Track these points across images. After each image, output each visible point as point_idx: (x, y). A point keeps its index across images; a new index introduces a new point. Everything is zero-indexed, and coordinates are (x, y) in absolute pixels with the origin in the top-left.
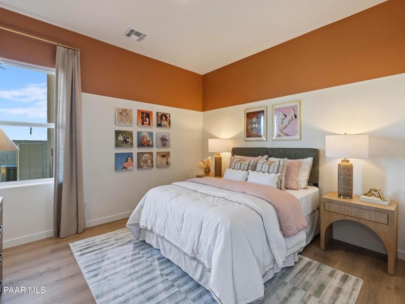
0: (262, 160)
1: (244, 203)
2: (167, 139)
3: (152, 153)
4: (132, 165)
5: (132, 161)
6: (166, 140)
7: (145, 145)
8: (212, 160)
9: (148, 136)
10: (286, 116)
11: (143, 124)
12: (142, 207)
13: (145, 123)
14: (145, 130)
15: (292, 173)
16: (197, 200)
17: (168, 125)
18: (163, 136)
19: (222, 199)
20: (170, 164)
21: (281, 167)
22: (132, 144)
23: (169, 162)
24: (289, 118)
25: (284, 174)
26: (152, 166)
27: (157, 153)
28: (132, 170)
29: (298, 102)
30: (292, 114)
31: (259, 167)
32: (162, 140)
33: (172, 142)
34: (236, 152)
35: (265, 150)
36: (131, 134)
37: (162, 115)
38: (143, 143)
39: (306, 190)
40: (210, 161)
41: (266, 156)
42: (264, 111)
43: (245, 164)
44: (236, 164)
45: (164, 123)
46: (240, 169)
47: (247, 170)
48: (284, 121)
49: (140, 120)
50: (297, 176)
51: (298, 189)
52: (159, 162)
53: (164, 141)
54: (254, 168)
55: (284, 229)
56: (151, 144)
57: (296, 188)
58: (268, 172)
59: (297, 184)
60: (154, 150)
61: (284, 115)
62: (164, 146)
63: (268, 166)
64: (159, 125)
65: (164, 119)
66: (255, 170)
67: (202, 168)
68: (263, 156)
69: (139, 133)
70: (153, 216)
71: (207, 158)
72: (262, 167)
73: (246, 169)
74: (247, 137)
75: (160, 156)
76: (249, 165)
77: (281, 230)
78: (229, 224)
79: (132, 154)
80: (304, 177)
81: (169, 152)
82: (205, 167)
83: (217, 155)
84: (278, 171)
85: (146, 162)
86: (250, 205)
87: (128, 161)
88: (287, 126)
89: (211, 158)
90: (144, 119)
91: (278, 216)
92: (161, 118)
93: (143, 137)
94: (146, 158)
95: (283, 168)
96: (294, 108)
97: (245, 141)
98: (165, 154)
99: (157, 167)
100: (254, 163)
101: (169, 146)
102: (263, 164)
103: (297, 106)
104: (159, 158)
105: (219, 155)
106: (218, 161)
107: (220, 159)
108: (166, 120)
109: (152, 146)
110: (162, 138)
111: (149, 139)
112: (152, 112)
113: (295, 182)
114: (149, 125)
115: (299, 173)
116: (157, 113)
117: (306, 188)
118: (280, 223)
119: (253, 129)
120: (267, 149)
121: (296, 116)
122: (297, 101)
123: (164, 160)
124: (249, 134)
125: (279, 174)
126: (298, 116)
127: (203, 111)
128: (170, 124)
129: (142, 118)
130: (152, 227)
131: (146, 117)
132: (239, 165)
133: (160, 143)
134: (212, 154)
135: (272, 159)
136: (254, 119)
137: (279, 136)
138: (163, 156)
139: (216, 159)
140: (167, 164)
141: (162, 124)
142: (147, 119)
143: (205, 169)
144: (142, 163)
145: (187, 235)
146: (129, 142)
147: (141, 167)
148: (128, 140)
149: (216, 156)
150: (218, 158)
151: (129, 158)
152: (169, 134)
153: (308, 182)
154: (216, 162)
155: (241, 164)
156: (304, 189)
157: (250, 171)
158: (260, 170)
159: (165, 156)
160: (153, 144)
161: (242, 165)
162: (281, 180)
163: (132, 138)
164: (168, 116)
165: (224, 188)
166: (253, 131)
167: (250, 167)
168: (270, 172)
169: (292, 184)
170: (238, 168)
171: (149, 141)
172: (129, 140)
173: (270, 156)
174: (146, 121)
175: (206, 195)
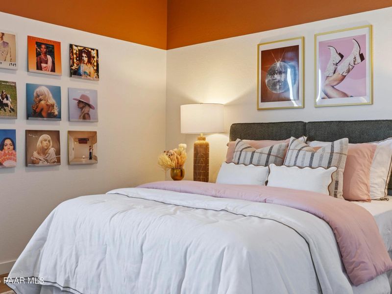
0: (296, 144)
1: (269, 217)
2: (91, 103)
3: (58, 132)
4: (12, 157)
5: (14, 149)
6: (89, 106)
7: (44, 114)
8: (187, 150)
9: (51, 95)
10: (342, 56)
11: (39, 68)
12: (43, 240)
13: (43, 65)
14: (43, 81)
15: (358, 167)
16: (171, 214)
17: (94, 75)
18: (83, 96)
19: (223, 212)
20: (96, 159)
21: (335, 157)
22: (14, 110)
23: (95, 153)
24: (349, 60)
25: (341, 170)
26: (59, 161)
27: (69, 132)
28: (12, 167)
29: (367, 28)
30: (356, 53)
31: (290, 157)
32: (81, 105)
33: (102, 110)
34: (239, 132)
35: (300, 127)
36: (13, 87)
37: (81, 52)
38: (38, 110)
39: (385, 202)
40: (184, 152)
41: (303, 139)
42: (297, 46)
43: (261, 153)
44: (243, 153)
45: (84, 68)
46: (251, 163)
47: (267, 164)
48: (339, 67)
49: (34, 60)
50: (367, 175)
51: (369, 200)
52: (72, 154)
53: (85, 108)
54: (281, 161)
55: (349, 268)
56: (56, 113)
57: (366, 198)
58: (310, 166)
59: (369, 191)
60: (63, 126)
61: (340, 54)
62: (84, 118)
63: (309, 154)
64: (75, 73)
65: (86, 59)
66: (282, 163)
67: (166, 167)
68: (297, 137)
69: (30, 88)
70: (71, 255)
71: (178, 147)
72: (297, 157)
73: (264, 163)
74: (263, 100)
75: (75, 139)
76: (269, 154)
77: (345, 270)
78: (245, 252)
79: (14, 132)
80: (381, 177)
81: (95, 133)
82: (174, 164)
83: (200, 139)
84: (330, 163)
85: (44, 151)
86: (282, 220)
87: (6, 148)
88: (344, 77)
89: (185, 145)
90: (42, 56)
91: (337, 243)
92: (80, 59)
93: (38, 96)
94: (45, 143)
95: (340, 158)
96: (359, 41)
97: (259, 110)
98: (85, 136)
99: (68, 163)
100: (279, 150)
101: (96, 120)
102: (300, 150)
103: (364, 36)
104: (74, 144)
105: (204, 139)
106: (202, 151)
107: (206, 147)
108: (89, 62)
109: (59, 117)
110: (80, 102)
111: (52, 101)
112: (59, 44)
113: (363, 188)
114: (53, 70)
115: (372, 169)
116: (71, 46)
117: (386, 199)
118: (341, 256)
119: (275, 85)
120: (304, 124)
121: (362, 57)
122: (365, 27)
123: (84, 149)
124: (267, 94)
125: (333, 169)
126: (367, 57)
127: (167, 49)
128: (97, 71)
129: (38, 54)
130: (67, 281)
131: (45, 54)
132: (249, 154)
133: (76, 112)
134: (188, 137)
135: (314, 144)
136: (278, 64)
137: (329, 97)
138: (83, 141)
139: (196, 148)
140: (91, 158)
141: (82, 71)
142: (49, 57)
143: (173, 169)
144: (35, 154)
145: (151, 286)
146: (7, 105)
147: (33, 162)
148: (5, 101)
149: (198, 142)
150: (201, 145)
151: (8, 142)
152: (95, 92)
153: (388, 189)
154: (196, 155)
155: (254, 152)
156: (381, 200)
157: (272, 166)
158: (292, 163)
159: (86, 139)
160: (60, 112)
161: (256, 156)
162: (337, 183)
163: (15, 98)
164: (94, 53)
165: (223, 195)
166: (275, 89)
167: (272, 158)
168: (313, 166)
169: (358, 191)
170: (248, 160)
171: (53, 106)
172: (9, 102)
173: (310, 139)
174: (46, 62)
175: (186, 208)
